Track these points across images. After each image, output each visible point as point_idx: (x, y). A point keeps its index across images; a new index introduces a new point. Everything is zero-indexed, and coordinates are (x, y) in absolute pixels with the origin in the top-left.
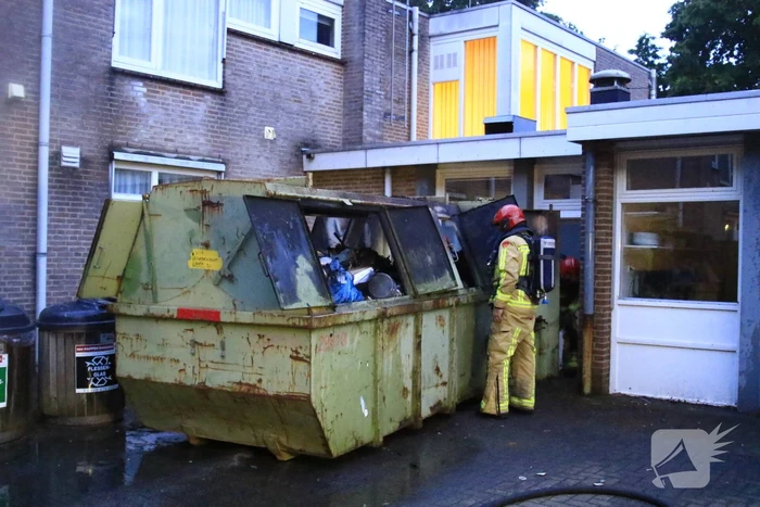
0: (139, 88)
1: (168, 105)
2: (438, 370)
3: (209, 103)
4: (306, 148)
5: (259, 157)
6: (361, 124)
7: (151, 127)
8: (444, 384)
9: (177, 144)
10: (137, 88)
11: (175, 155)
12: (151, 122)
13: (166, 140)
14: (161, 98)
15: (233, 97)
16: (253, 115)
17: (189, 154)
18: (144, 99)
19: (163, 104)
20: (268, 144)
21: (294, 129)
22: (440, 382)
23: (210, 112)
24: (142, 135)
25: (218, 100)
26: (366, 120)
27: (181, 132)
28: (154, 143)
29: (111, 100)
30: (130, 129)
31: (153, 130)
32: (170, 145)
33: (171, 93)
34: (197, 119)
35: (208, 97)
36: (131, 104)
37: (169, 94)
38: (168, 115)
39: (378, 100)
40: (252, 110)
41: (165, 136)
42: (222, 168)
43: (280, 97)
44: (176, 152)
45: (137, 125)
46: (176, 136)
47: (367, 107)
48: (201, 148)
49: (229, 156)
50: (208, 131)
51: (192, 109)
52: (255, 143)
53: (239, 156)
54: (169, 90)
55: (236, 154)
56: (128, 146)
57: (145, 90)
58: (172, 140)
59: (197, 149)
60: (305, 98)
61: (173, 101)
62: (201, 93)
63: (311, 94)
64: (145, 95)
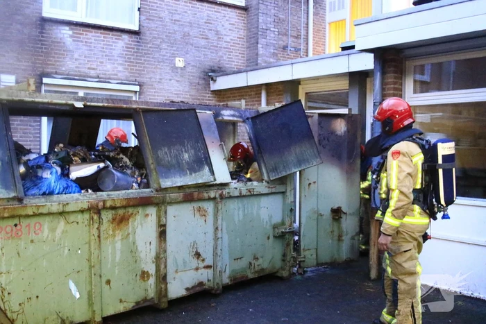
0: (66, 32)
1: (91, 43)
2: (198, 255)
3: (127, 41)
4: (212, 73)
5: (170, 80)
6: (257, 54)
7: (76, 60)
8: (208, 267)
9: (98, 72)
10: (64, 32)
11: (97, 80)
12: (76, 56)
13: (89, 68)
14: (84, 38)
15: (147, 36)
16: (165, 49)
17: (110, 79)
18: (70, 40)
19: (86, 42)
20: (179, 70)
21: (202, 58)
22: (203, 265)
23: (127, 48)
24: (69, 65)
25: (134, 38)
26: (261, 51)
27: (102, 62)
28: (79, 71)
29: (41, 40)
30: (58, 61)
31: (77, 62)
32: (92, 73)
33: (93, 34)
34: (115, 53)
35: (125, 37)
36: (59, 42)
37: (92, 35)
38: (90, 50)
39: (272, 35)
40: (164, 46)
41: (89, 66)
42: (137, 88)
43: (189, 35)
44: (98, 77)
45: (64, 58)
46: (97, 65)
47: (262, 41)
48: (120, 74)
49: (144, 80)
50: (126, 61)
51: (112, 45)
52: (168, 70)
53: (153, 80)
54: (92, 32)
55: (151, 78)
56: (56, 73)
57: (71, 32)
58: (94, 69)
59: (117, 75)
60: (211, 35)
61: (95, 40)
62: (119, 34)
63: (217, 33)
64: (71, 36)
